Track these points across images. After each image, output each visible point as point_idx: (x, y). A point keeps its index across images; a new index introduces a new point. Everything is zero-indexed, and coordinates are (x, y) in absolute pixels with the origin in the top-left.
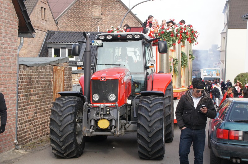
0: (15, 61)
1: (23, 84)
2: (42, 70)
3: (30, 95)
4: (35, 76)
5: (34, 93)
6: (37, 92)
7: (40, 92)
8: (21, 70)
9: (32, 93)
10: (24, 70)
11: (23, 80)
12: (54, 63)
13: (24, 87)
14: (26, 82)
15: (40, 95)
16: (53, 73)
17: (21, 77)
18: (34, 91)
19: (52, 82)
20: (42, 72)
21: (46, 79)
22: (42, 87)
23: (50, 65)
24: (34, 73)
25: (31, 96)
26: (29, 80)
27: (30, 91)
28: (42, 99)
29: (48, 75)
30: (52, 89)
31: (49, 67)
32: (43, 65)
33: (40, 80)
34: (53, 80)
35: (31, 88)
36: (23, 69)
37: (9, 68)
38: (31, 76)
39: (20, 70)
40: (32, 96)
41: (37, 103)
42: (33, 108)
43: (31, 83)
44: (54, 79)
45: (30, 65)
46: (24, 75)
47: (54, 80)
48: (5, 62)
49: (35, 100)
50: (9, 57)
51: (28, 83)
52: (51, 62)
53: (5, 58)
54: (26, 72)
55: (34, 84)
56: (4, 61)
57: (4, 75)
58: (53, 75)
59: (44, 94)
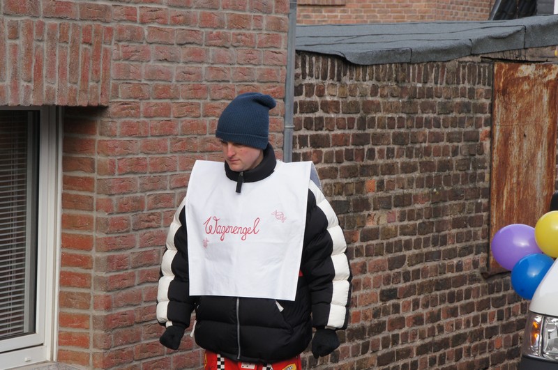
0: (279, 38)
1: (324, 150)
2: (430, 85)
3: (363, 204)
4: (388, 111)
5: (381, 194)
6: (398, 191)
7: (414, 191)
8: (313, 81)
9: (370, 195)
10: (329, 81)
11: (324, 132)
12: (501, 46)
13: (327, 166)
14: (341, 140)
15: (418, 206)
16: (493, 100)
17: (311, 115)
18: (380, 185)
19: (487, 144)
20: (430, 93)
21: (450, 130)
22: (427, 166)
23: (478, 59)
24: (382, 96)
25: (366, 213)
26: (355, 131)
27: (360, 187)
28: (423, 229)
29: (465, 107)
30: (487, 177)
31: (472, 66)
32: (433, 57)
33: (415, 130)
34: (491, 135)
35: (366, 171)
36: (324, 78)
37: (242, 71)
38: (367, 111)
39: (308, 80)
40: (371, 212)
41: (399, 246)
42: (377, 268)
43: (366, 147)
44: (497, 128)
45: (362, 56)
46: (326, 106)
47: (497, 135)
48: (219, 42)
49: (387, 233)
50: (246, 18)
51: (351, 147)
52: (480, 42)
53: (222, 22)
54: (337, 91)
55: (381, 151)
56: (218, 36)
57: (215, 104)
58: (492, 106)
59: (441, 205)
